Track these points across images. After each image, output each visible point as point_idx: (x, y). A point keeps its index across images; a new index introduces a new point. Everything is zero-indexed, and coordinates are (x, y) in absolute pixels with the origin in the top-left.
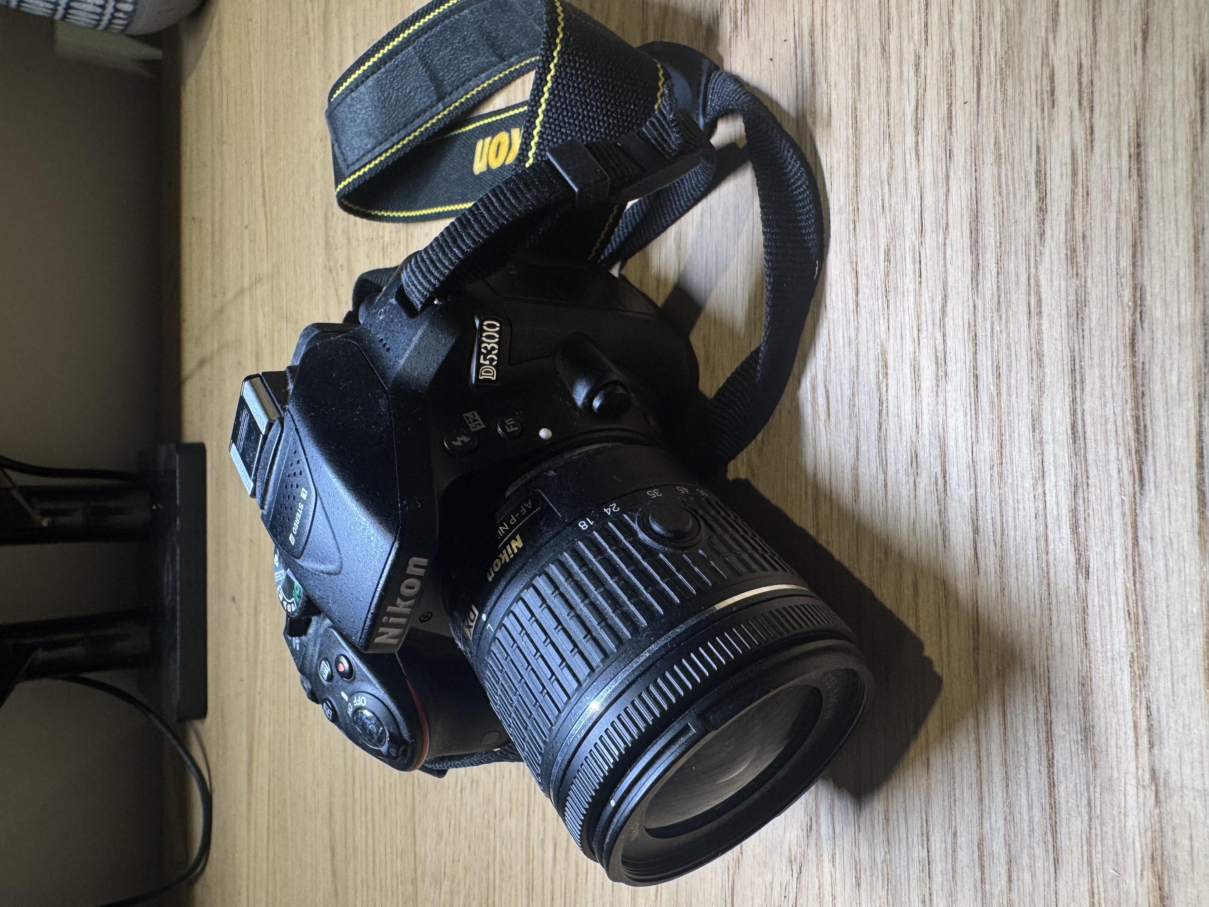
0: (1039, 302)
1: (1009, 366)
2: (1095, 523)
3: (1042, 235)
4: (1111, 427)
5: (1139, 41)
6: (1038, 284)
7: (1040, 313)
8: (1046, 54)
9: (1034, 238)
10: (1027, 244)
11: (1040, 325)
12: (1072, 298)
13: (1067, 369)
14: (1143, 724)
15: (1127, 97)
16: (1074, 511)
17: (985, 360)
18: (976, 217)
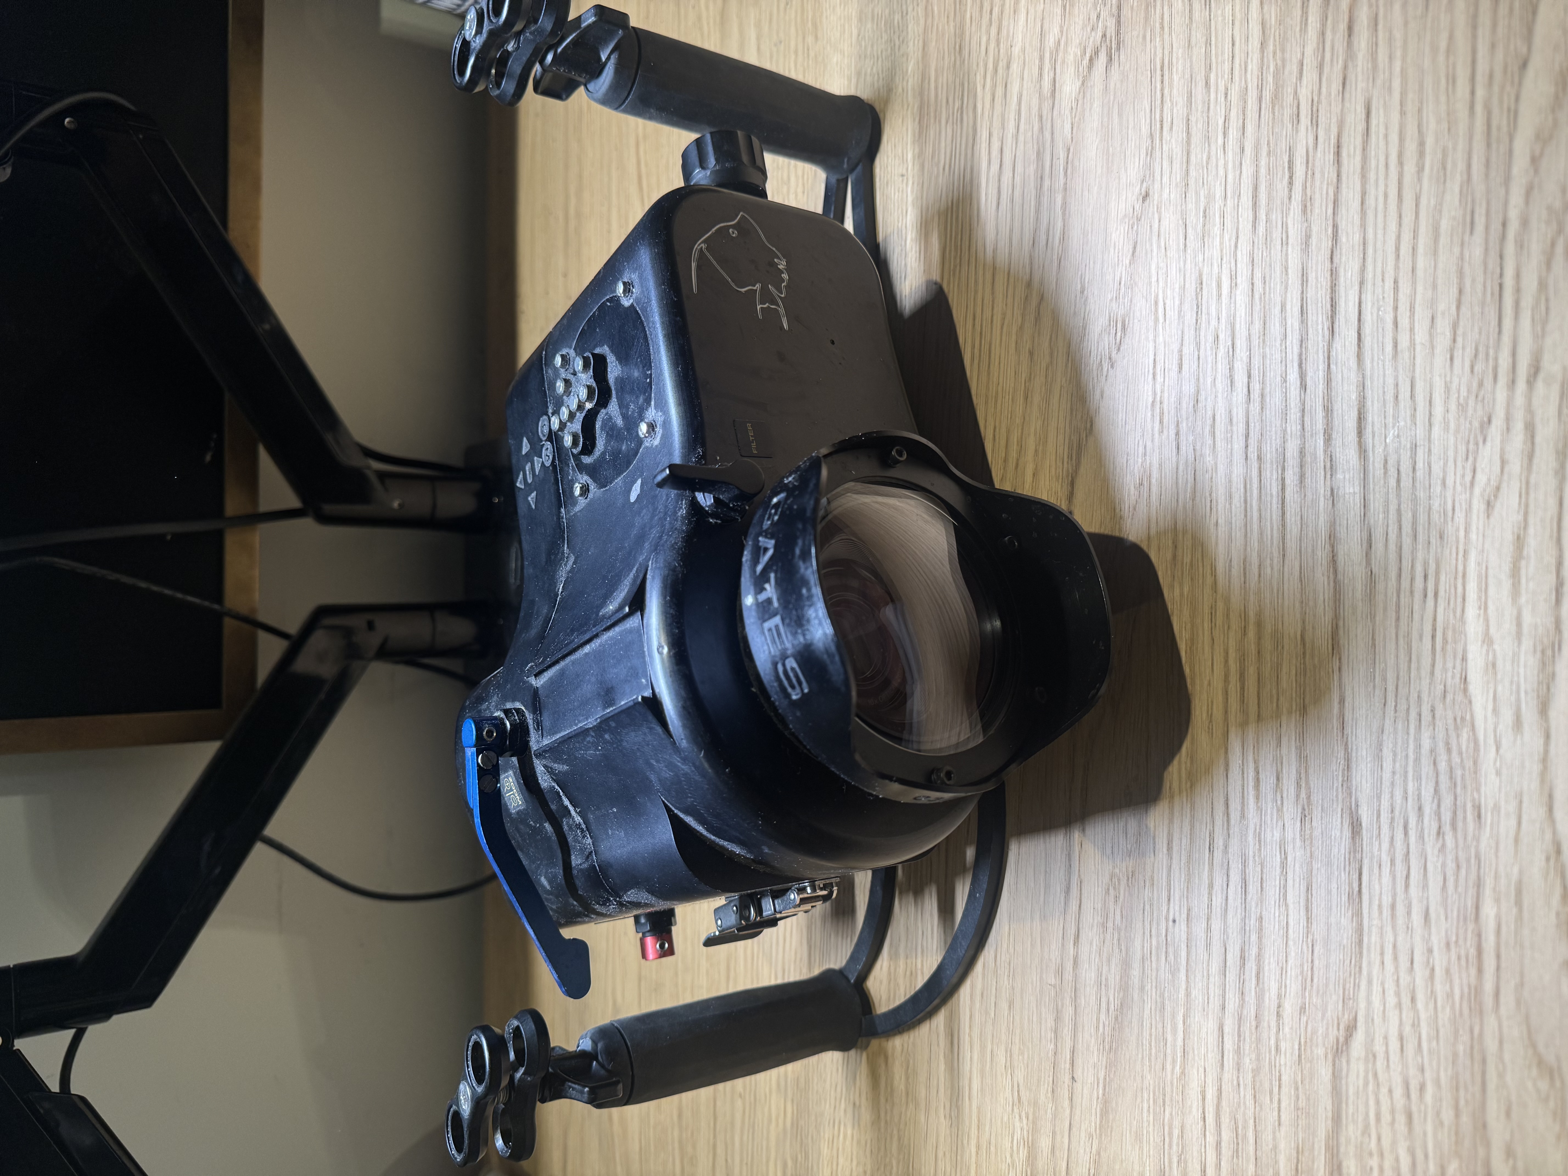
0: (1287, 237)
1: (1271, 276)
2: (1310, 359)
3: (1290, 198)
4: (1320, 305)
5: (1341, 89)
6: (1287, 228)
7: (1287, 244)
8: (1296, 93)
9: (1286, 200)
10: (1282, 203)
11: (1287, 250)
12: (1304, 234)
13: (1300, 275)
14: (1328, 464)
15: (1334, 120)
16: (1300, 355)
17: (1258, 275)
18: (1256, 188)
